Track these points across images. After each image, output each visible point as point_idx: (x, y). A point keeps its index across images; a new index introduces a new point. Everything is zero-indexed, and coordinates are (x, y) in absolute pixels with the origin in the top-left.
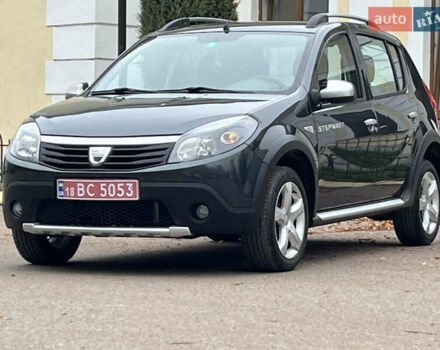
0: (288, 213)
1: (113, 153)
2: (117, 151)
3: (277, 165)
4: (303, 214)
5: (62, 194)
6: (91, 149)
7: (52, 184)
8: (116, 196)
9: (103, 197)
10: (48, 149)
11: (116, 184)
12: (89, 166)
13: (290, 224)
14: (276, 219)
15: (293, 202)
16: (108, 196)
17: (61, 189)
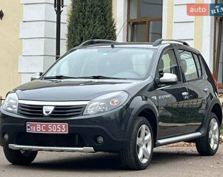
0: (143, 140)
1: (55, 109)
2: (57, 108)
3: (138, 116)
4: (151, 141)
5: (29, 129)
6: (44, 107)
7: (24, 124)
8: (56, 131)
9: (50, 132)
10: (22, 107)
11: (56, 125)
12: (43, 116)
13: (144, 146)
14: (137, 143)
15: (146, 135)
16: (52, 131)
17: (28, 127)
